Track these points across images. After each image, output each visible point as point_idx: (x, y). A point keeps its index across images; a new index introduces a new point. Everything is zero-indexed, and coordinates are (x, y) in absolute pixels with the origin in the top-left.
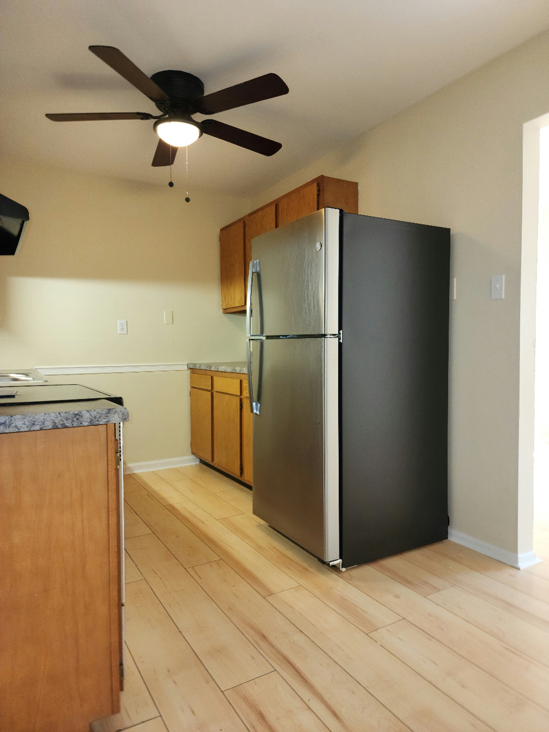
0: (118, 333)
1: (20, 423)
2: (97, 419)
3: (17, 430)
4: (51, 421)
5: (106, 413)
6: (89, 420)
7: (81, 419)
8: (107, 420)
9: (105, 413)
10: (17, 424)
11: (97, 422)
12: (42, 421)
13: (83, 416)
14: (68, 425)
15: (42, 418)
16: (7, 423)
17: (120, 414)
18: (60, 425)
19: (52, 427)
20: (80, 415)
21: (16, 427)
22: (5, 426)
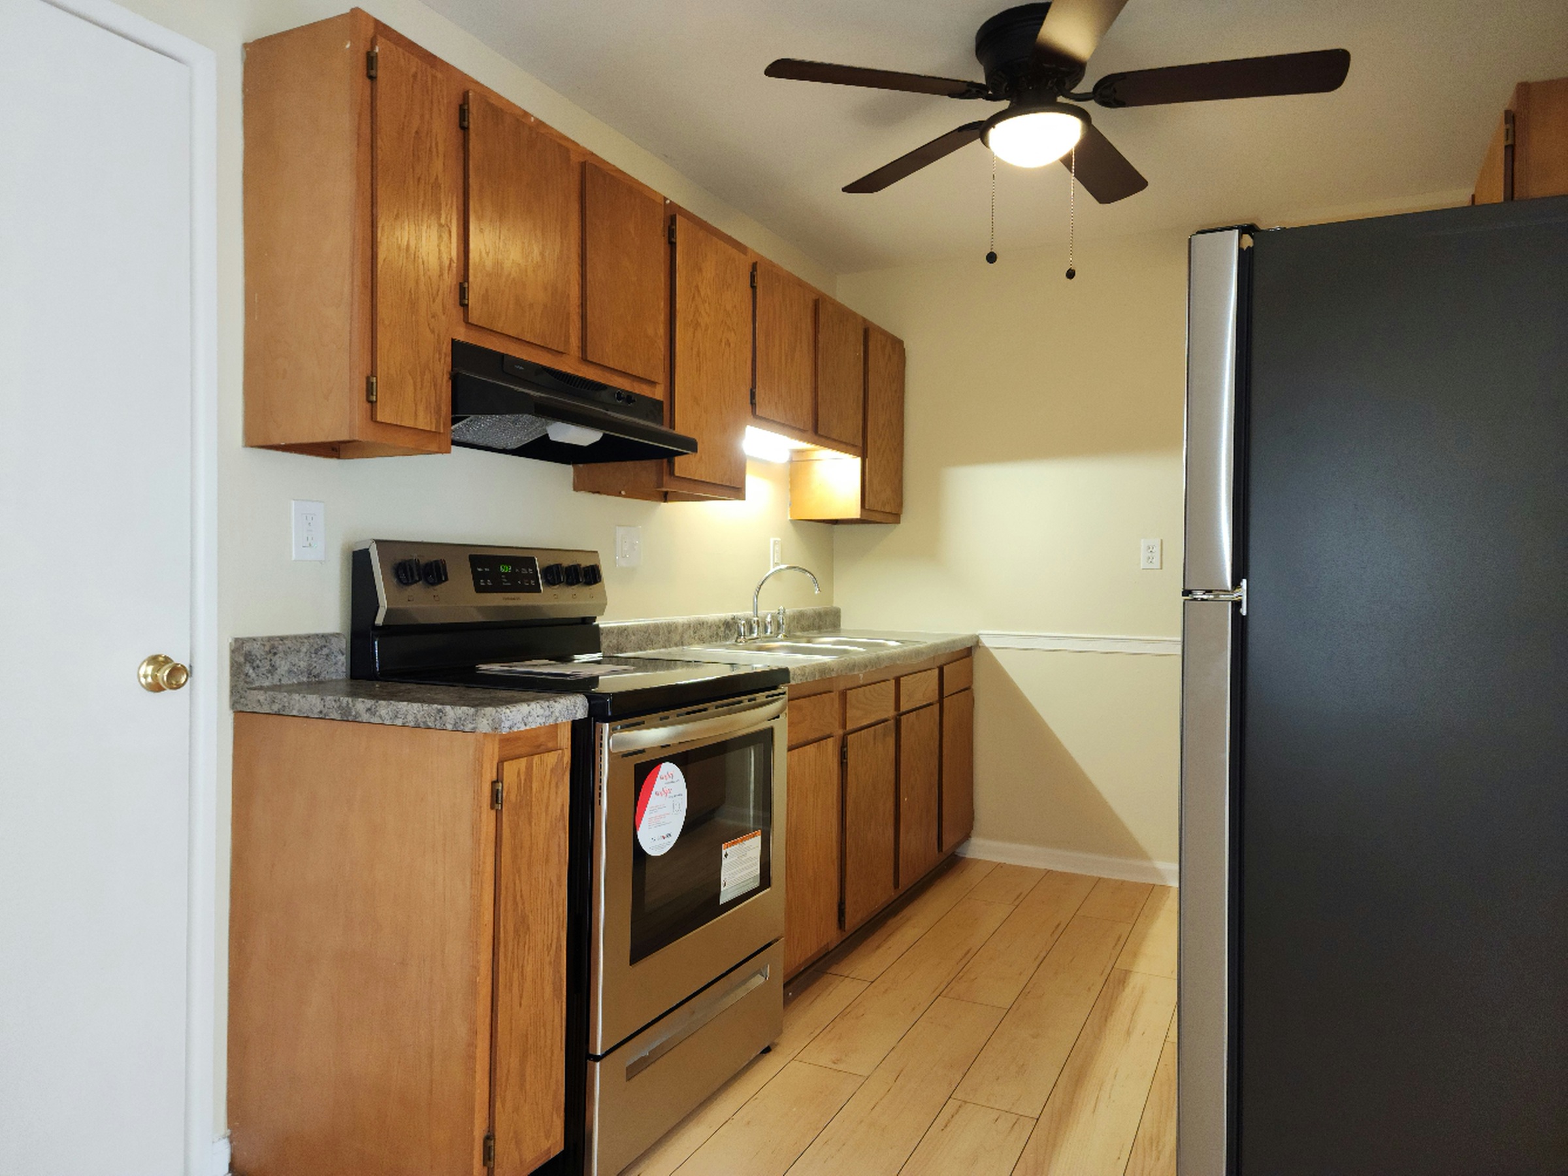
0: (1142, 567)
1: (384, 711)
2: (462, 722)
3: (381, 722)
4: (414, 715)
5: (473, 715)
6: (452, 722)
7: (444, 718)
8: (473, 726)
9: (471, 714)
10: (381, 713)
11: (462, 727)
12: (404, 714)
13: (447, 714)
14: (430, 724)
15: (405, 709)
16: (373, 710)
17: (490, 720)
18: (422, 724)
19: (415, 724)
20: (444, 712)
21: (380, 717)
22: (371, 714)
